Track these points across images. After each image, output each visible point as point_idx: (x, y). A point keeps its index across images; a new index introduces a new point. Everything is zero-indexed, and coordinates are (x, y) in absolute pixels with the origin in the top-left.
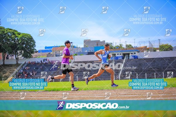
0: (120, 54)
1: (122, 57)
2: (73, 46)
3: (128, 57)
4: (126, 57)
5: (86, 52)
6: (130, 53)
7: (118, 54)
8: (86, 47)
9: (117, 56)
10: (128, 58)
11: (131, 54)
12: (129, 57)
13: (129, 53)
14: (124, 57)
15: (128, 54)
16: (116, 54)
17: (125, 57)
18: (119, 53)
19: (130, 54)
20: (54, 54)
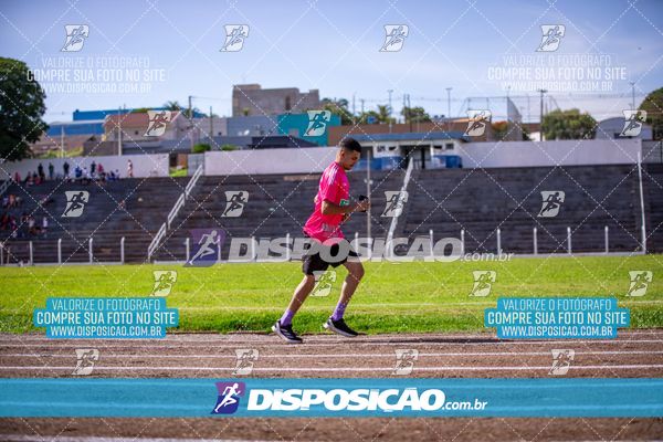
0: (391, 149)
1: (398, 159)
2: (193, 112)
3: (423, 160)
4: (414, 161)
5: (244, 137)
6: (431, 143)
7: (381, 149)
8: (243, 115)
9: (377, 155)
10: (423, 166)
11: (436, 147)
12: (426, 163)
13: (428, 146)
14: (407, 161)
15: (424, 149)
16: (375, 145)
17: (411, 159)
18: (388, 145)
19: (432, 149)
20: (117, 143)
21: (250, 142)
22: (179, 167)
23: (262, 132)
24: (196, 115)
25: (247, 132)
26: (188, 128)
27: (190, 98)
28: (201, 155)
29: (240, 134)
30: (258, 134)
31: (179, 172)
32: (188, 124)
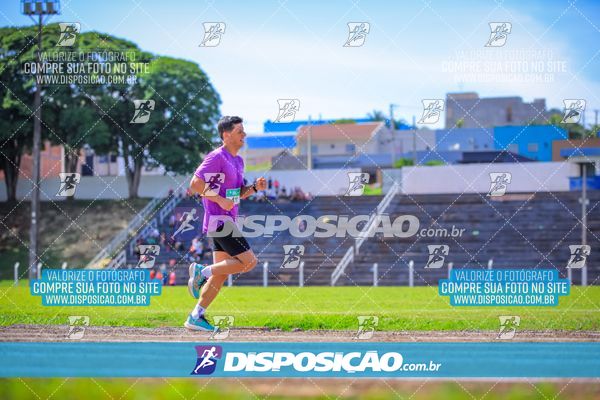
2: (395, 122)
5: (455, 152)
16: (598, 162)
20: (306, 157)
21: (460, 158)
22: (377, 185)
23: (476, 147)
24: (399, 126)
25: (457, 147)
26: (389, 141)
27: (392, 106)
28: (397, 171)
29: (451, 149)
30: (470, 149)
31: (375, 190)
32: (389, 136)
